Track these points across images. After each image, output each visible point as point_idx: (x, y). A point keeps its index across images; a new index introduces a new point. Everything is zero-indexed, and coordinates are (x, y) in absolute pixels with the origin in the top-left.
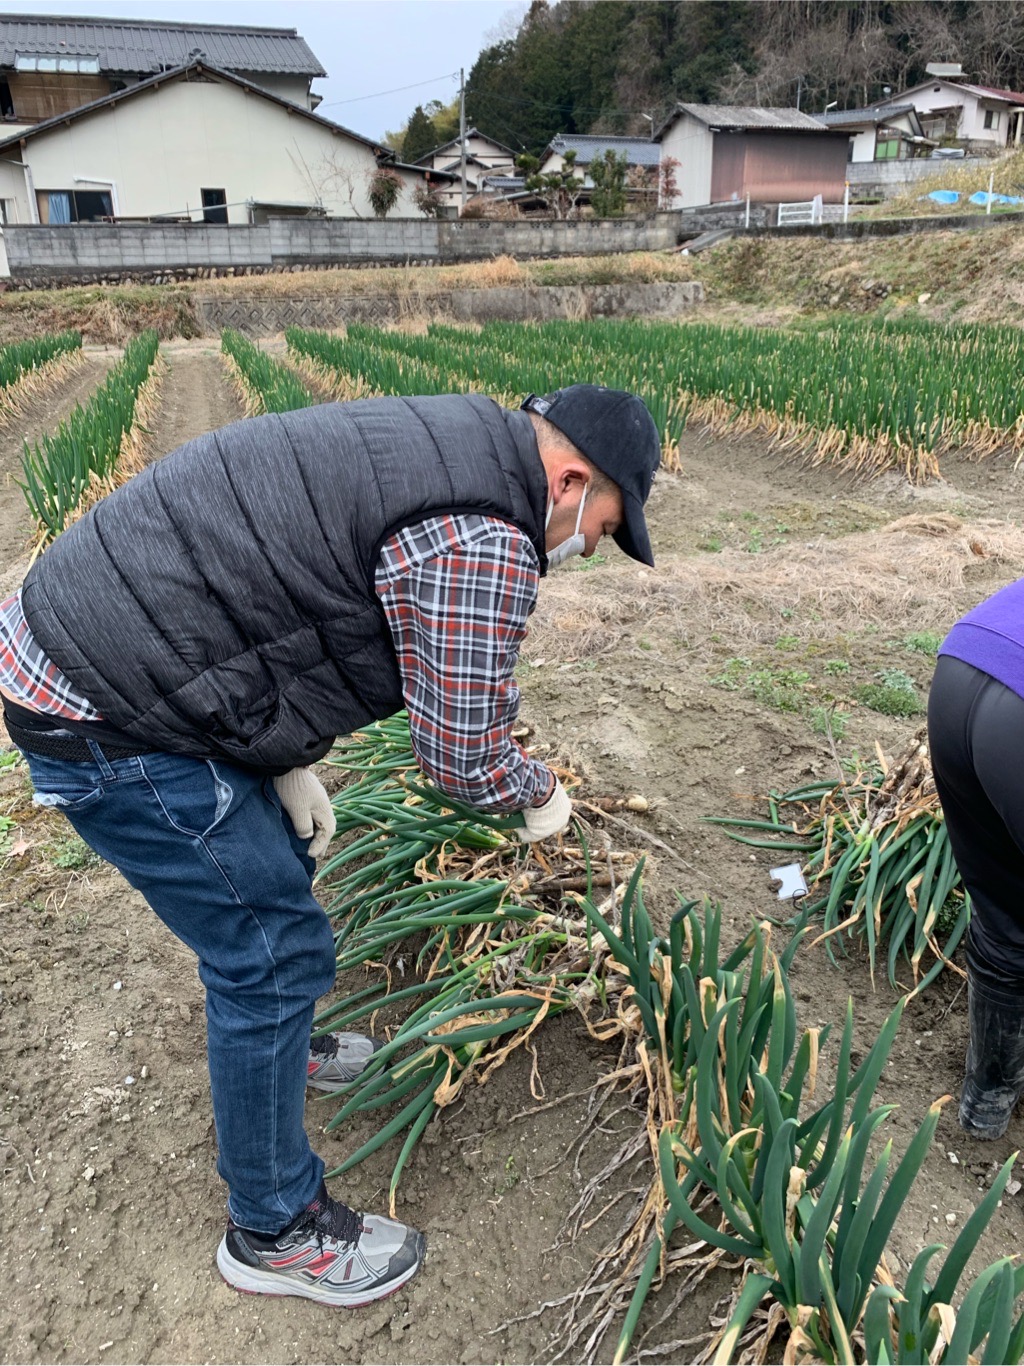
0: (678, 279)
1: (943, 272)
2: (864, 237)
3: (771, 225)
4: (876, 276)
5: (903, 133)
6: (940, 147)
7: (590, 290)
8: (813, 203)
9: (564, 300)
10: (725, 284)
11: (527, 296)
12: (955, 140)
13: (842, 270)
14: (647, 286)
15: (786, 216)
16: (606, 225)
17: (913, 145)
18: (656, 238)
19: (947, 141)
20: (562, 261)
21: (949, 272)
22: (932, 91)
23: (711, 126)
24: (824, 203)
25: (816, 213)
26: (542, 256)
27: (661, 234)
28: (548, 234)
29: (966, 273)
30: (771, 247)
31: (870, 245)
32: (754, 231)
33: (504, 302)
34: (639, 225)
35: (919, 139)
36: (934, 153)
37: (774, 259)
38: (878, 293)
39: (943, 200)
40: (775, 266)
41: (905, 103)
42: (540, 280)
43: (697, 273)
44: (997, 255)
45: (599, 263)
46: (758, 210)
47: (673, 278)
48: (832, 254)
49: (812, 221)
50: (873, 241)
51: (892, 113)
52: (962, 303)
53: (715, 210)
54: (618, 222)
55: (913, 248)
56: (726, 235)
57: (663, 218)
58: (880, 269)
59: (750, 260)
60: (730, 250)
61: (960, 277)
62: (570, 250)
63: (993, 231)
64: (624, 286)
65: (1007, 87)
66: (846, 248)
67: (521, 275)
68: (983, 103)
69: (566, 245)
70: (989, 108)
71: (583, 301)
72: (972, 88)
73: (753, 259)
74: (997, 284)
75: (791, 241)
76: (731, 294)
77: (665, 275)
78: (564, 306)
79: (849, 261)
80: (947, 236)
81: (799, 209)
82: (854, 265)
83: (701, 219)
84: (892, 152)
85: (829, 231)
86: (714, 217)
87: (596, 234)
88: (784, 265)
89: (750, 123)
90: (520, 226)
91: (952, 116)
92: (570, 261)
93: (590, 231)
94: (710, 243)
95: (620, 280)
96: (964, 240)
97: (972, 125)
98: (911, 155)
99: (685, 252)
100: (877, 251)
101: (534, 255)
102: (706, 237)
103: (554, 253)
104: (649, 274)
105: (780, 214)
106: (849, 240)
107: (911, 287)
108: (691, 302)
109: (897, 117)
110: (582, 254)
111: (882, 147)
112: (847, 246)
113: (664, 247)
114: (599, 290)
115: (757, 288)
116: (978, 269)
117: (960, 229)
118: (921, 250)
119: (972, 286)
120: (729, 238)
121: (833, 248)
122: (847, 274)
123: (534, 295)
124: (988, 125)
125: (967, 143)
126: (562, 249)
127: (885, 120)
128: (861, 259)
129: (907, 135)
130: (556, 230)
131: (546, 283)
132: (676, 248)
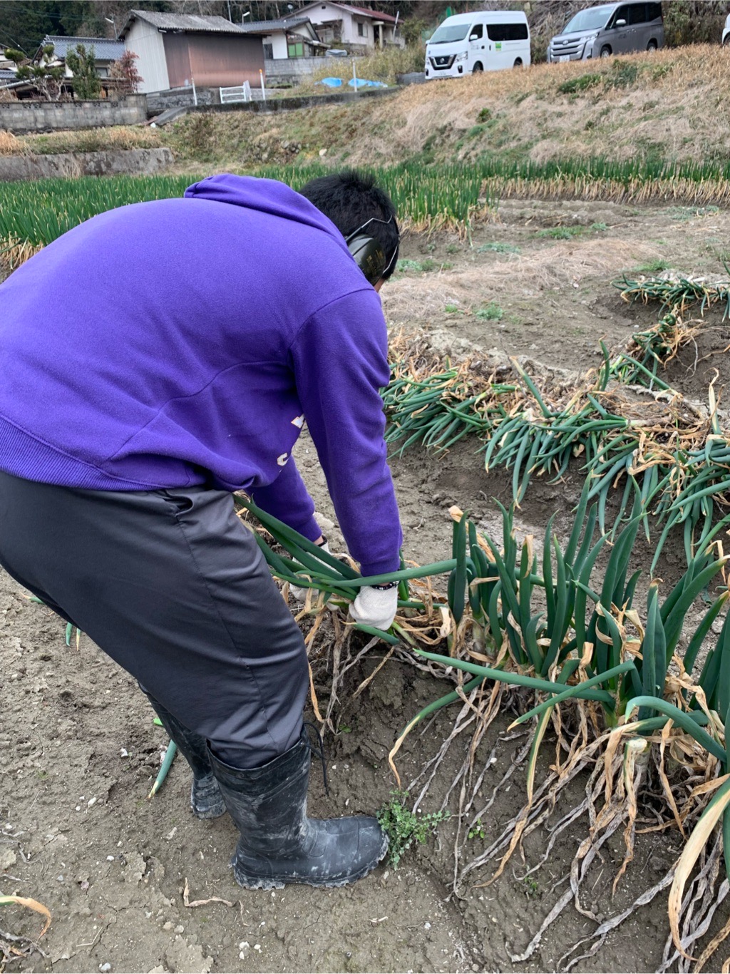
0: (150, 146)
1: (332, 133)
2: (280, 110)
3: (216, 103)
4: (290, 138)
5: (304, 38)
6: (332, 48)
7: (81, 156)
8: (243, 87)
9: (61, 165)
10: (188, 149)
11: (29, 163)
12: (341, 44)
13: (267, 135)
14: (127, 152)
15: (225, 96)
16: (87, 105)
17: (314, 48)
18: (130, 115)
19: (337, 44)
20: (55, 134)
21: (336, 133)
22: (320, 8)
23: (159, 29)
24: (251, 87)
25: (246, 94)
26: (38, 131)
27: (133, 112)
28: (40, 113)
29: (347, 134)
30: (216, 120)
31: (284, 116)
32: (203, 108)
33: (10, 169)
34: (114, 105)
35: (316, 43)
36: (327, 52)
37: (219, 128)
38: (292, 150)
39: (331, 84)
40: (221, 134)
41: (303, 16)
42: (37, 150)
43: (165, 141)
44: (364, 120)
45: (85, 135)
46: (205, 93)
47: (146, 146)
48: (259, 123)
49: (245, 100)
50: (285, 113)
51: (294, 23)
52: (347, 155)
53: (175, 93)
54: (97, 103)
55: (312, 117)
56: (183, 111)
57: (133, 99)
58: (292, 133)
59: (202, 130)
60: (186, 123)
61: (344, 137)
62: (61, 125)
63: (361, 104)
64: (108, 152)
65: (370, 7)
66: (268, 119)
67: (21, 146)
68: (355, 17)
69: (57, 122)
70: (359, 20)
71: (76, 165)
72: (346, 7)
73: (204, 129)
74: (367, 141)
75: (229, 115)
76: (193, 156)
77: (139, 143)
78: (62, 169)
79: (270, 128)
80: (333, 108)
81: (235, 91)
82: (274, 131)
83: (165, 100)
84: (300, 52)
85: (254, 106)
86: (174, 99)
87: (80, 112)
88: (228, 132)
89: (188, 27)
90: (14, 106)
91: (336, 26)
92: (60, 134)
93: (74, 110)
94: (171, 118)
95: (104, 148)
96: (343, 111)
97: (350, 32)
98: (314, 54)
99: (153, 125)
100: (289, 120)
101: (31, 130)
102: (167, 113)
103: (48, 128)
104: (127, 142)
105: (222, 96)
106: (269, 113)
107: (313, 145)
108: (164, 163)
109: (298, 26)
110: (71, 129)
111: (292, 48)
112: (268, 117)
113: (137, 122)
114: (88, 156)
115: (211, 151)
116: (354, 131)
117: (340, 103)
118: (317, 119)
119: (351, 142)
120: (184, 114)
121: (260, 119)
122: (270, 137)
123: (35, 162)
124: (361, 33)
125: (348, 46)
126: (54, 125)
127: (291, 28)
128: (279, 126)
129: (307, 39)
130: (45, 110)
131: (43, 153)
132: (146, 123)
